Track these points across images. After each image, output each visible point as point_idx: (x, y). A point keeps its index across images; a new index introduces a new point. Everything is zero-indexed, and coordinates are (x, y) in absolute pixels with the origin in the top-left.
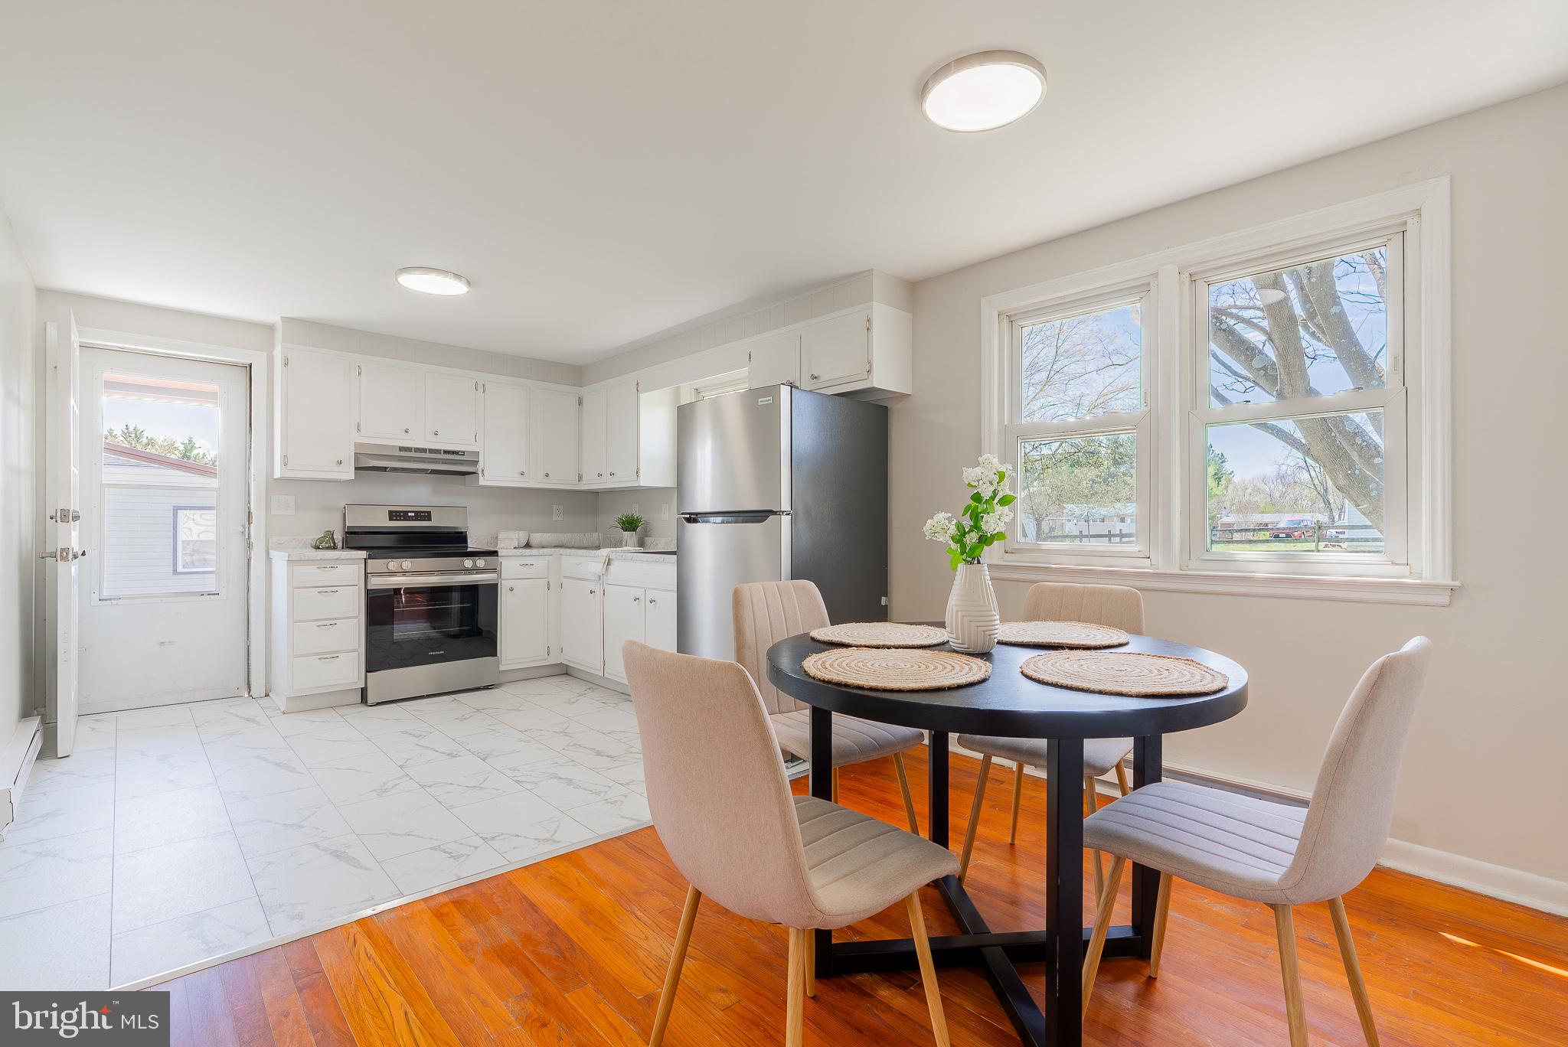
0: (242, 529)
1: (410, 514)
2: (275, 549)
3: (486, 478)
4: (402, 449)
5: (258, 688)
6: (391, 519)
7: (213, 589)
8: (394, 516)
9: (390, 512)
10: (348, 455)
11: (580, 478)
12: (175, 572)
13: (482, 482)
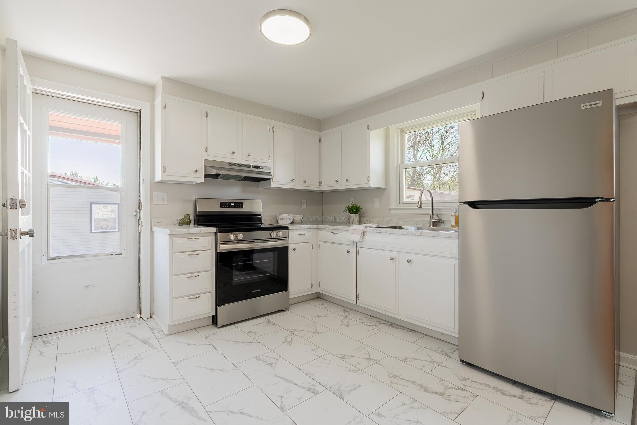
0: (135, 213)
1: (231, 204)
2: (156, 226)
3: (274, 183)
4: (230, 164)
5: (146, 313)
6: (221, 207)
7: (118, 251)
8: (223, 205)
9: (221, 203)
10: (200, 166)
11: (321, 184)
12: (91, 232)
13: (273, 185)
